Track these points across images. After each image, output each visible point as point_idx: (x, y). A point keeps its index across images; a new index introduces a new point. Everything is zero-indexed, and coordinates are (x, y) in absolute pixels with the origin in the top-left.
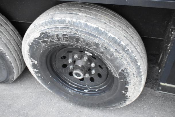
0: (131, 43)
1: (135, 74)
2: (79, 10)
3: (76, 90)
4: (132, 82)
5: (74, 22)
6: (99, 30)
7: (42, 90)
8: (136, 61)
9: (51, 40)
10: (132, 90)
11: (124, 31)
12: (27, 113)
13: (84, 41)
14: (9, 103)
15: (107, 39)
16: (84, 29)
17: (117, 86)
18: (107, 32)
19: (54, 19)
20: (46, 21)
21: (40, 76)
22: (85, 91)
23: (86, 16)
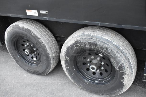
0: (126, 49)
1: (128, 67)
2: (98, 30)
3: (90, 80)
4: (126, 73)
5: (95, 36)
6: (108, 41)
7: (66, 82)
8: (129, 59)
9: (81, 45)
10: (127, 79)
11: (122, 42)
12: (56, 94)
13: (100, 46)
14: (44, 87)
15: (112, 45)
16: (100, 40)
17: (117, 77)
18: (113, 42)
19: (84, 34)
20: (79, 35)
21: (68, 68)
22: (96, 81)
23: (102, 33)
